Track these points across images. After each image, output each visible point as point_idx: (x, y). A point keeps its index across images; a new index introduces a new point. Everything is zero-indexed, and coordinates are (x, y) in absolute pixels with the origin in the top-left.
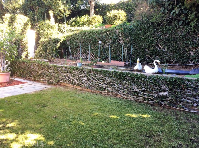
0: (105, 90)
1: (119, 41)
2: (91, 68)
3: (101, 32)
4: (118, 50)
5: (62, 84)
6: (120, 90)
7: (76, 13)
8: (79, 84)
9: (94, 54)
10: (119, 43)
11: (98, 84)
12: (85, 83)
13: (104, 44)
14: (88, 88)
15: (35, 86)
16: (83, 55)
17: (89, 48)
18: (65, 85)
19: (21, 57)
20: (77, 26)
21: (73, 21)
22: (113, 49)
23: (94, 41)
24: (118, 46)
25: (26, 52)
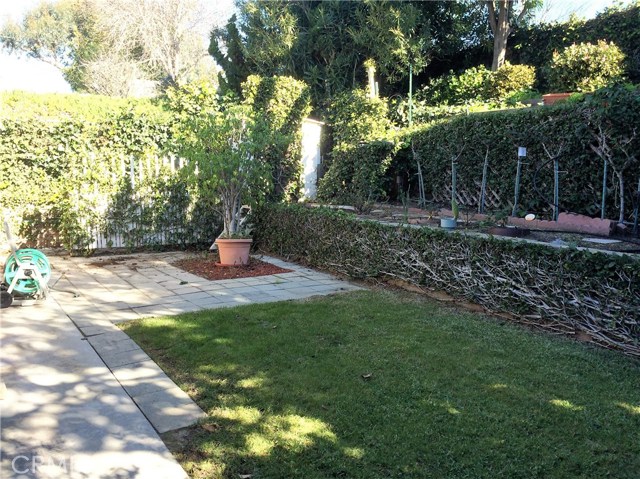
0: (532, 310)
1: (594, 148)
2: (485, 236)
4: (588, 178)
5: (392, 282)
6: (590, 315)
7: (447, 61)
8: (444, 285)
9: (497, 192)
10: (596, 155)
11: (508, 288)
12: (464, 282)
13: (537, 156)
14: (475, 300)
15: (312, 283)
16: (461, 194)
17: (485, 172)
18: (400, 284)
19: (281, 197)
20: (446, 102)
21: (436, 88)
22: (569, 176)
23: (500, 150)
24: (587, 163)
25: (295, 182)
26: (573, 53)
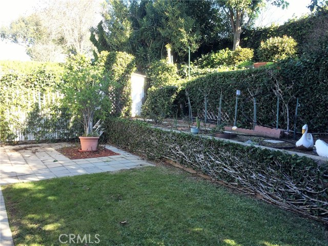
0: (233, 180)
1: (274, 91)
3: (241, 74)
4: (272, 107)
5: (167, 162)
6: (261, 184)
7: (209, 47)
8: (192, 164)
9: (228, 114)
10: (274, 95)
11: (221, 167)
12: (200, 163)
13: (246, 95)
14: (206, 173)
16: (211, 114)
17: (220, 103)
18: (171, 163)
19: (119, 115)
20: (209, 67)
21: (205, 60)
22: (262, 106)
23: (229, 91)
24: (271, 99)
25: (128, 107)
26: (271, 42)
